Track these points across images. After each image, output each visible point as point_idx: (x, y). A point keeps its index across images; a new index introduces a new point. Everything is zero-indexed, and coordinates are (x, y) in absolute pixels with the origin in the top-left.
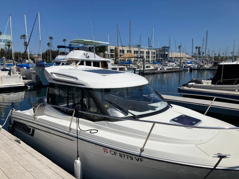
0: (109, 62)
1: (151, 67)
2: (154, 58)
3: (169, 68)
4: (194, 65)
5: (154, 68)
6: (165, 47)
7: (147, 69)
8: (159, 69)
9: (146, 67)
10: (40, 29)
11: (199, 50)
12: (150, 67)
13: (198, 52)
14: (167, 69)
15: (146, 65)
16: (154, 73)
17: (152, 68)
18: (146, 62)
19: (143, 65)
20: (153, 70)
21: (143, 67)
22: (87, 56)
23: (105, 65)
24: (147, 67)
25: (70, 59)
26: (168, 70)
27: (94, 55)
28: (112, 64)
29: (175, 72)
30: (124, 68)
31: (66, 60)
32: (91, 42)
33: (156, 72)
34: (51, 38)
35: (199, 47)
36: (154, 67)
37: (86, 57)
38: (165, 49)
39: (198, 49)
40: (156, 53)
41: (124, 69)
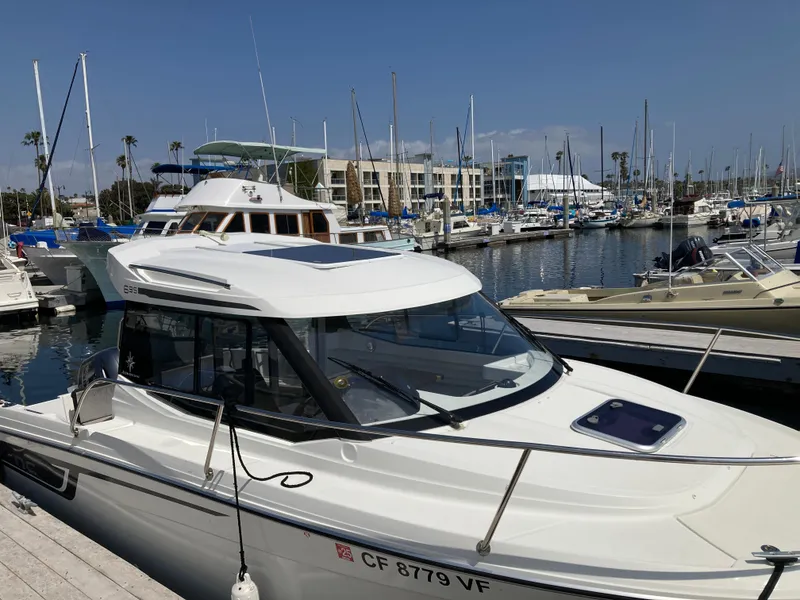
0: (329, 211)
1: (471, 224)
2: (477, 196)
3: (530, 225)
4: (612, 213)
5: (480, 228)
6: (511, 158)
7: (457, 231)
8: (496, 231)
9: (452, 226)
10: (88, 111)
11: (623, 164)
12: (468, 226)
13: (619, 169)
14: (523, 230)
15: (454, 220)
16: (482, 246)
17: (473, 227)
18: (452, 208)
19: (442, 220)
20: (477, 234)
21: (442, 224)
22: (255, 196)
23: (318, 223)
24: (457, 225)
25: (196, 210)
26: (527, 232)
27: (279, 190)
28: (340, 223)
29: (550, 237)
30: (381, 232)
32: (265, 149)
33: (486, 239)
34: (130, 140)
35: (624, 154)
36: (479, 225)
37: (251, 200)
38: (514, 162)
39: (619, 161)
40: (482, 179)
41: (378, 236)
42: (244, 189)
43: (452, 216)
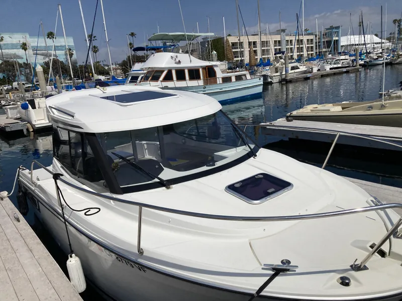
0: (216, 66)
1: (301, 67)
2: (312, 51)
3: (335, 66)
4: (388, 56)
5: (306, 69)
6: (332, 28)
7: (293, 71)
8: (315, 70)
9: (290, 68)
10: (104, 23)
11: (399, 26)
12: (299, 68)
13: (397, 29)
14: (331, 69)
15: (290, 66)
16: (307, 79)
17: (303, 68)
18: (289, 59)
19: (284, 66)
20: (305, 72)
21: (284, 68)
22: (177, 61)
23: (210, 72)
24: (293, 68)
25: (150, 70)
26: (334, 70)
27: (190, 57)
28: (223, 72)
29: (347, 72)
30: (245, 75)
31: (145, 72)
33: (309, 75)
34: (132, 35)
35: (400, 20)
36: (306, 67)
37: (175, 63)
38: (333, 30)
39: (397, 24)
40: (314, 41)
41: (243, 77)
42: (172, 57)
43: (289, 63)
